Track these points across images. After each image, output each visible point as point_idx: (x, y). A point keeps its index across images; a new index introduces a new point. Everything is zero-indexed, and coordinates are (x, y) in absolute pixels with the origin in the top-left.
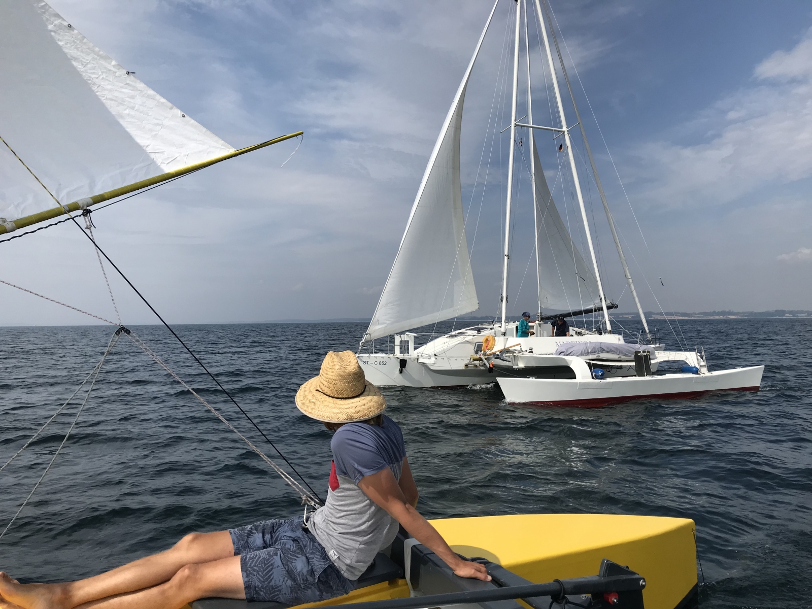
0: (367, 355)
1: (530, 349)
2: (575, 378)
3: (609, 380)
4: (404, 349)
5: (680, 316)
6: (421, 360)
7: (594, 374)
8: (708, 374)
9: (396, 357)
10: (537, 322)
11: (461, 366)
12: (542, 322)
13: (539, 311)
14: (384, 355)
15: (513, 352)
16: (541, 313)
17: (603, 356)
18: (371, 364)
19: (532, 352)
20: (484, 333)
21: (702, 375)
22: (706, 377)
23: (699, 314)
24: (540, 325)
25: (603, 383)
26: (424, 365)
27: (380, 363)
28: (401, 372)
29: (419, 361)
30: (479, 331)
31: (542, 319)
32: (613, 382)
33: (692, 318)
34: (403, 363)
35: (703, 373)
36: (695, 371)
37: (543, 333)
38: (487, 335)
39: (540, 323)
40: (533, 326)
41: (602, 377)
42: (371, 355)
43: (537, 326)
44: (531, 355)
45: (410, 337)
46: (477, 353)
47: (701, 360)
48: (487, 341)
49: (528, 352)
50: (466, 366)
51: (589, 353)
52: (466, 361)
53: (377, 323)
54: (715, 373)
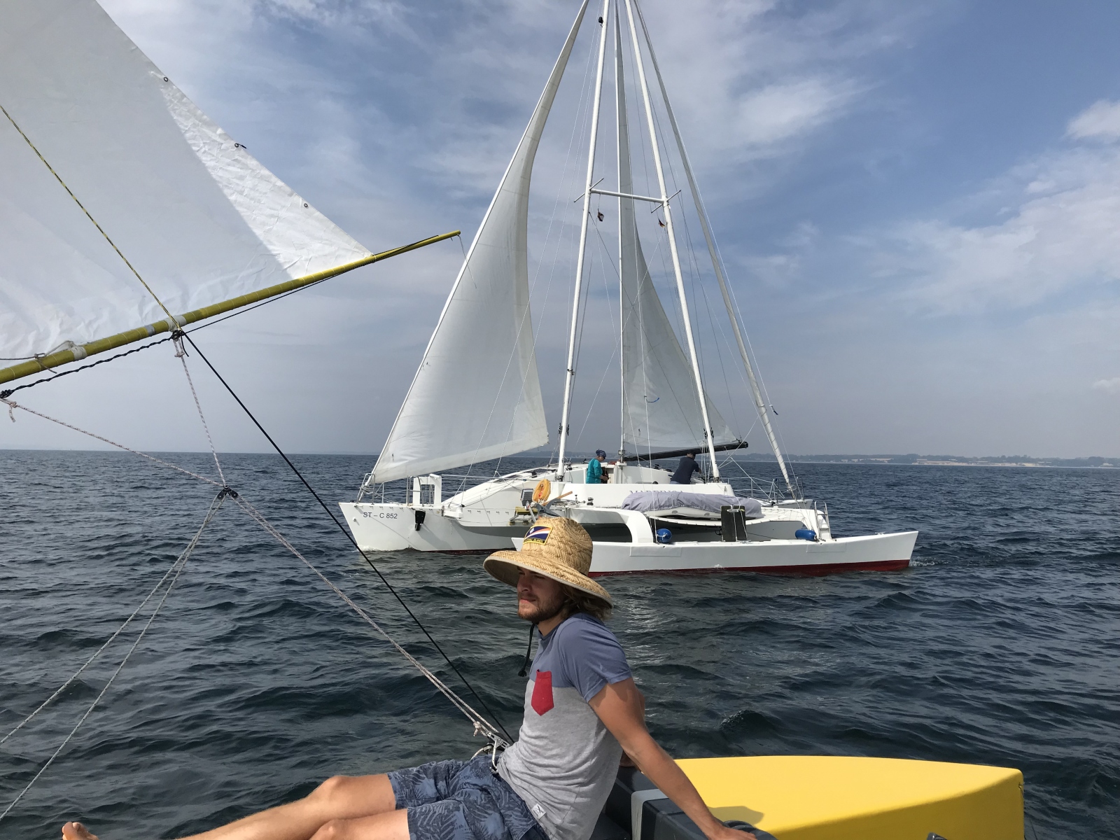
0: (370, 504)
1: (589, 500)
2: (630, 540)
3: (678, 545)
4: (427, 496)
5: (955, 462)
6: (447, 513)
7: (656, 535)
8: (830, 541)
9: (411, 507)
10: (618, 463)
12: (625, 464)
13: (622, 449)
14: (394, 505)
15: (564, 504)
16: (623, 451)
17: (682, 511)
18: (375, 517)
20: (541, 477)
21: (821, 542)
22: (826, 546)
23: (983, 459)
24: (622, 467)
25: (668, 548)
26: (452, 519)
27: (388, 515)
28: (418, 528)
29: (445, 514)
30: (534, 474)
31: (625, 459)
32: (682, 548)
33: (973, 465)
34: (420, 516)
35: (823, 540)
36: (811, 536)
37: (627, 478)
38: (542, 480)
39: (622, 464)
40: (612, 469)
41: (669, 540)
42: (376, 504)
43: (618, 469)
44: (591, 508)
45: (436, 481)
46: (524, 505)
47: (824, 521)
48: (541, 487)
49: (586, 503)
50: (513, 522)
51: (660, 507)
52: (512, 516)
53: (392, 459)
54: (841, 540)
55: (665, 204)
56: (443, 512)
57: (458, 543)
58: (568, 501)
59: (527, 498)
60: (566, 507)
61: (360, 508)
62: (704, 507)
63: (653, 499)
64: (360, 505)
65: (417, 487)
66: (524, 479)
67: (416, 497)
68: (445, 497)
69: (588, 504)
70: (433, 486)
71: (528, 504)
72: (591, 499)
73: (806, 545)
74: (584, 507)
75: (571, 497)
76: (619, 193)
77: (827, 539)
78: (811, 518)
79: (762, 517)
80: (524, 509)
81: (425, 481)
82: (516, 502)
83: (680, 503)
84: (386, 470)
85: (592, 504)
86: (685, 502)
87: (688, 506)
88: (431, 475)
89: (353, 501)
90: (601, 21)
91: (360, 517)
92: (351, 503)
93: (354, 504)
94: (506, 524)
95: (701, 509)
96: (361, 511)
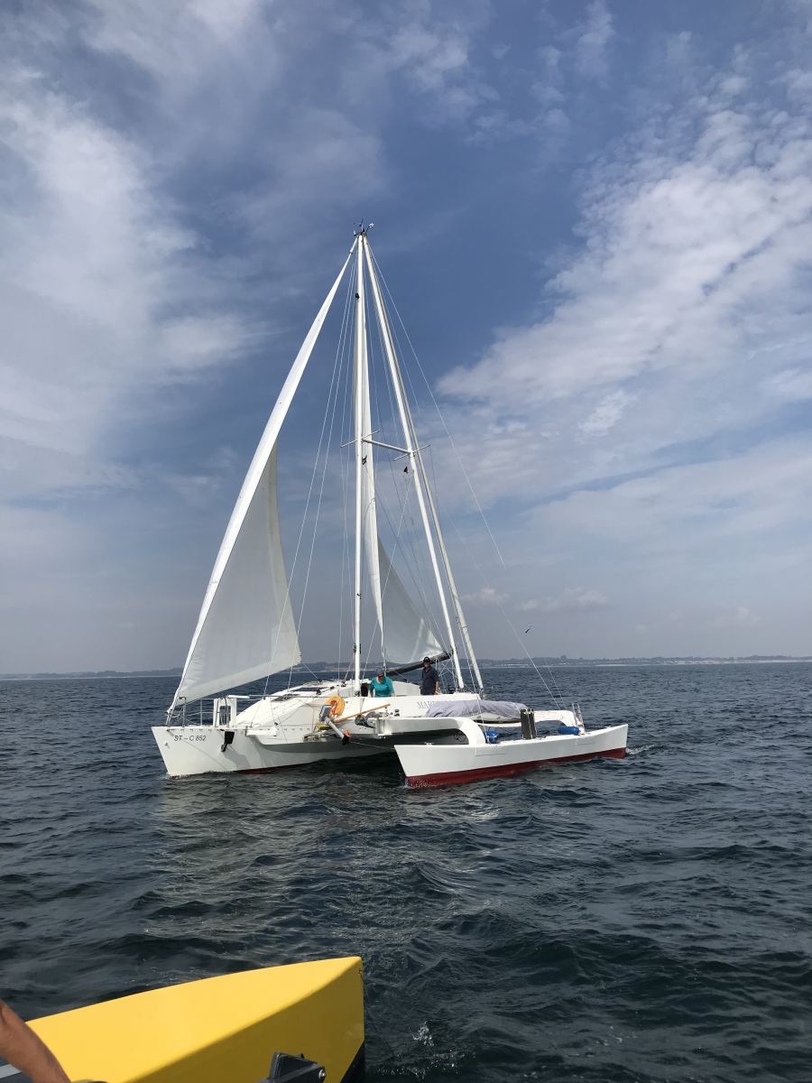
0: (180, 728)
1: (396, 712)
3: (504, 744)
6: (250, 732)
7: (488, 738)
8: (587, 735)
9: (218, 728)
11: (299, 739)
14: (202, 727)
15: (378, 716)
17: (484, 716)
18: (185, 740)
19: (398, 715)
20: (325, 693)
22: (585, 739)
25: (497, 747)
26: (254, 738)
27: (197, 737)
28: (224, 749)
29: (248, 734)
30: (317, 691)
32: (507, 747)
34: (229, 737)
35: (583, 734)
36: (576, 732)
38: (331, 696)
41: (497, 741)
42: (185, 727)
44: (397, 718)
45: (232, 700)
46: (323, 721)
47: (579, 718)
48: (333, 703)
50: (306, 738)
52: (306, 732)
54: (590, 734)
55: (412, 455)
56: (246, 732)
59: (326, 713)
61: (171, 732)
64: (171, 728)
65: (216, 708)
67: (216, 717)
69: (396, 715)
70: (230, 708)
71: (327, 719)
73: (574, 739)
74: (392, 718)
78: (568, 718)
80: (324, 725)
81: (223, 703)
82: (313, 718)
87: (489, 712)
89: (165, 726)
90: (358, 296)
91: (170, 739)
92: (162, 727)
93: (166, 728)
96: (172, 735)
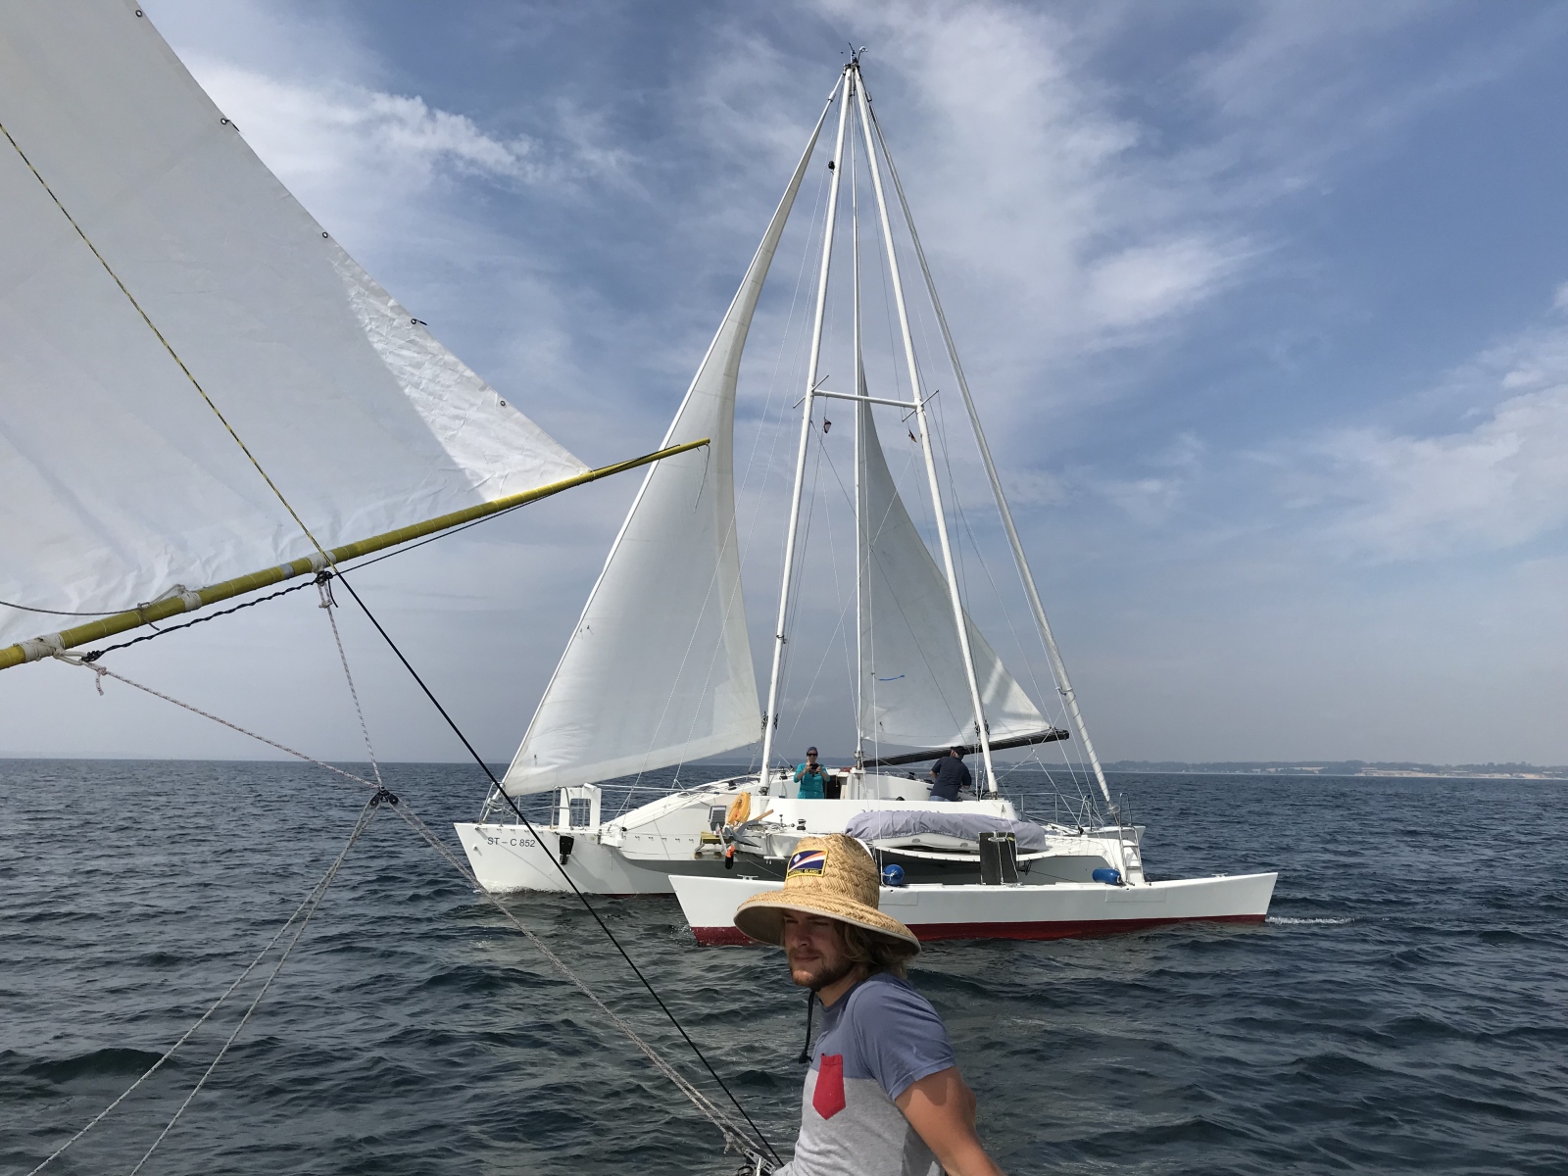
0: (497, 826)
1: (800, 823)
3: (913, 888)
4: (580, 815)
6: (605, 840)
9: (554, 831)
10: (854, 770)
11: (688, 854)
12: (862, 771)
13: (859, 748)
15: (764, 827)
16: (861, 752)
17: (926, 839)
18: (504, 845)
21: (1128, 886)
22: (1136, 892)
24: (859, 776)
25: (898, 893)
26: (611, 849)
27: (522, 842)
28: (564, 861)
29: (602, 842)
30: (733, 784)
31: (863, 765)
32: (918, 893)
34: (566, 844)
35: (1131, 884)
36: (1113, 878)
37: (866, 792)
38: (741, 793)
39: (859, 772)
40: (846, 778)
41: (900, 882)
42: (506, 826)
43: (853, 777)
45: (593, 795)
46: (713, 829)
47: (1134, 857)
48: (739, 804)
49: (795, 827)
50: (698, 854)
51: (895, 834)
52: (697, 844)
53: (533, 762)
54: (1157, 885)
55: (919, 409)
56: (599, 838)
57: (620, 883)
58: (770, 823)
59: (717, 819)
60: (767, 832)
61: (484, 831)
62: (959, 833)
63: (885, 821)
64: (484, 826)
65: (564, 802)
66: (719, 793)
67: (565, 816)
68: (605, 817)
69: (798, 828)
70: (588, 802)
71: (718, 828)
72: (802, 822)
73: (1105, 891)
74: (793, 833)
75: (774, 818)
76: (856, 396)
77: (1137, 882)
78: (1115, 850)
79: (1047, 849)
80: (711, 834)
81: (576, 794)
82: (703, 825)
83: (923, 828)
84: (523, 777)
85: (804, 828)
86: (930, 826)
87: (935, 832)
88: (586, 785)
89: (474, 822)
90: (832, 166)
91: (482, 843)
92: (471, 824)
93: (476, 825)
94: (690, 857)
95: (955, 836)
96: (484, 836)
